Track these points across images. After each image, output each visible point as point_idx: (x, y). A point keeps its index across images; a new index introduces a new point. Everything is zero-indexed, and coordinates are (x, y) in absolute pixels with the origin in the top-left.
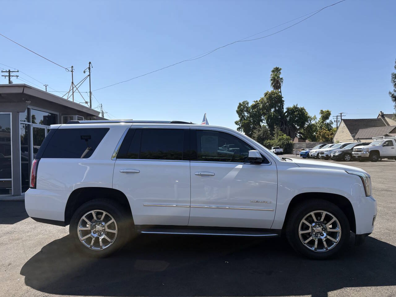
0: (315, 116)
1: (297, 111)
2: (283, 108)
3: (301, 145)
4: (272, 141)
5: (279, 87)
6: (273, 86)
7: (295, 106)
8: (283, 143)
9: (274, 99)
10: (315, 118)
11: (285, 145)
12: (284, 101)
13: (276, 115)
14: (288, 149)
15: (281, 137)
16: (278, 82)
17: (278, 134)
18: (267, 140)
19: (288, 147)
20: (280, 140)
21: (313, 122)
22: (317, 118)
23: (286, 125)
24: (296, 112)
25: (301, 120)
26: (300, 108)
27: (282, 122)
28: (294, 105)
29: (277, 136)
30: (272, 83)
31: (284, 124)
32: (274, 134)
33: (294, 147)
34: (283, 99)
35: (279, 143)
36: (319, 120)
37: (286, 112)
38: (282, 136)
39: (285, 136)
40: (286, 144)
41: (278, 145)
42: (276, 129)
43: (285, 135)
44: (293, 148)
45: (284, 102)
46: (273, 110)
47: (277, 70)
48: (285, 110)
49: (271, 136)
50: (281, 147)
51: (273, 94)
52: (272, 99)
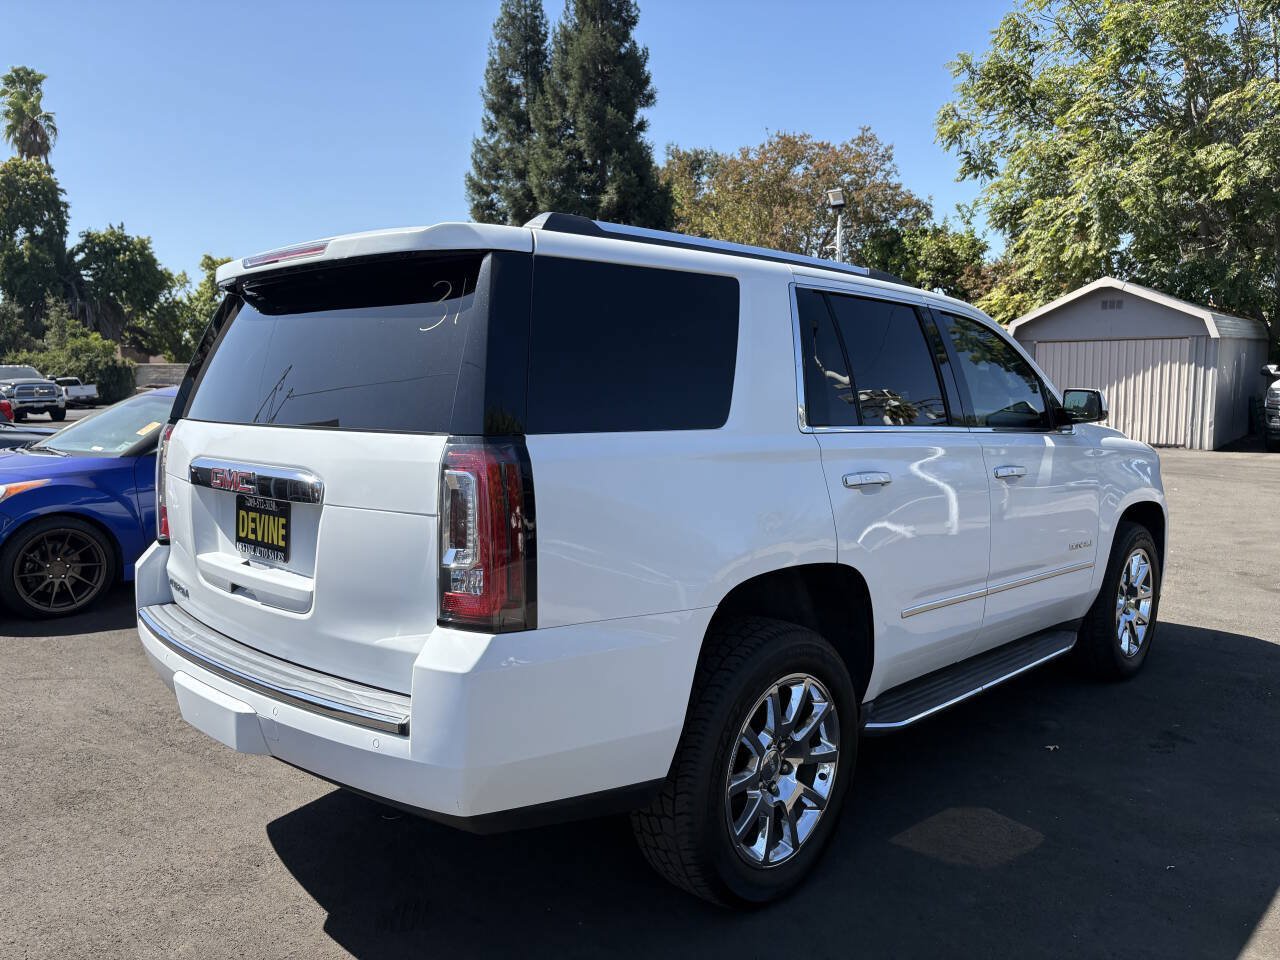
0: (185, 274)
1: (126, 249)
2: (64, 233)
3: (164, 373)
4: (41, 356)
5: (42, 149)
6: (16, 140)
7: (116, 229)
8: (91, 366)
9: (25, 193)
10: (184, 281)
11: (101, 371)
12: (66, 206)
13: (41, 255)
14: (112, 387)
15: (80, 342)
16: (35, 127)
17: (62, 328)
18: (17, 351)
19: (115, 379)
20: (76, 353)
21: (180, 294)
22: (192, 280)
23: (82, 297)
24: (124, 254)
25: (144, 283)
26: (136, 239)
27: (67, 286)
28: (112, 228)
29: (62, 336)
30: (11, 129)
31: (77, 294)
32: (47, 328)
33: (138, 379)
34: (62, 198)
35: (73, 364)
36: (199, 289)
37: (81, 248)
38: (83, 339)
39: (95, 339)
40: (106, 369)
41: (71, 372)
42: (55, 311)
43: (97, 335)
44: (134, 381)
45: (69, 211)
46: (21, 233)
47: (26, 81)
48: (72, 241)
49: (26, 335)
50: (84, 380)
51: (20, 170)
52: (18, 189)
